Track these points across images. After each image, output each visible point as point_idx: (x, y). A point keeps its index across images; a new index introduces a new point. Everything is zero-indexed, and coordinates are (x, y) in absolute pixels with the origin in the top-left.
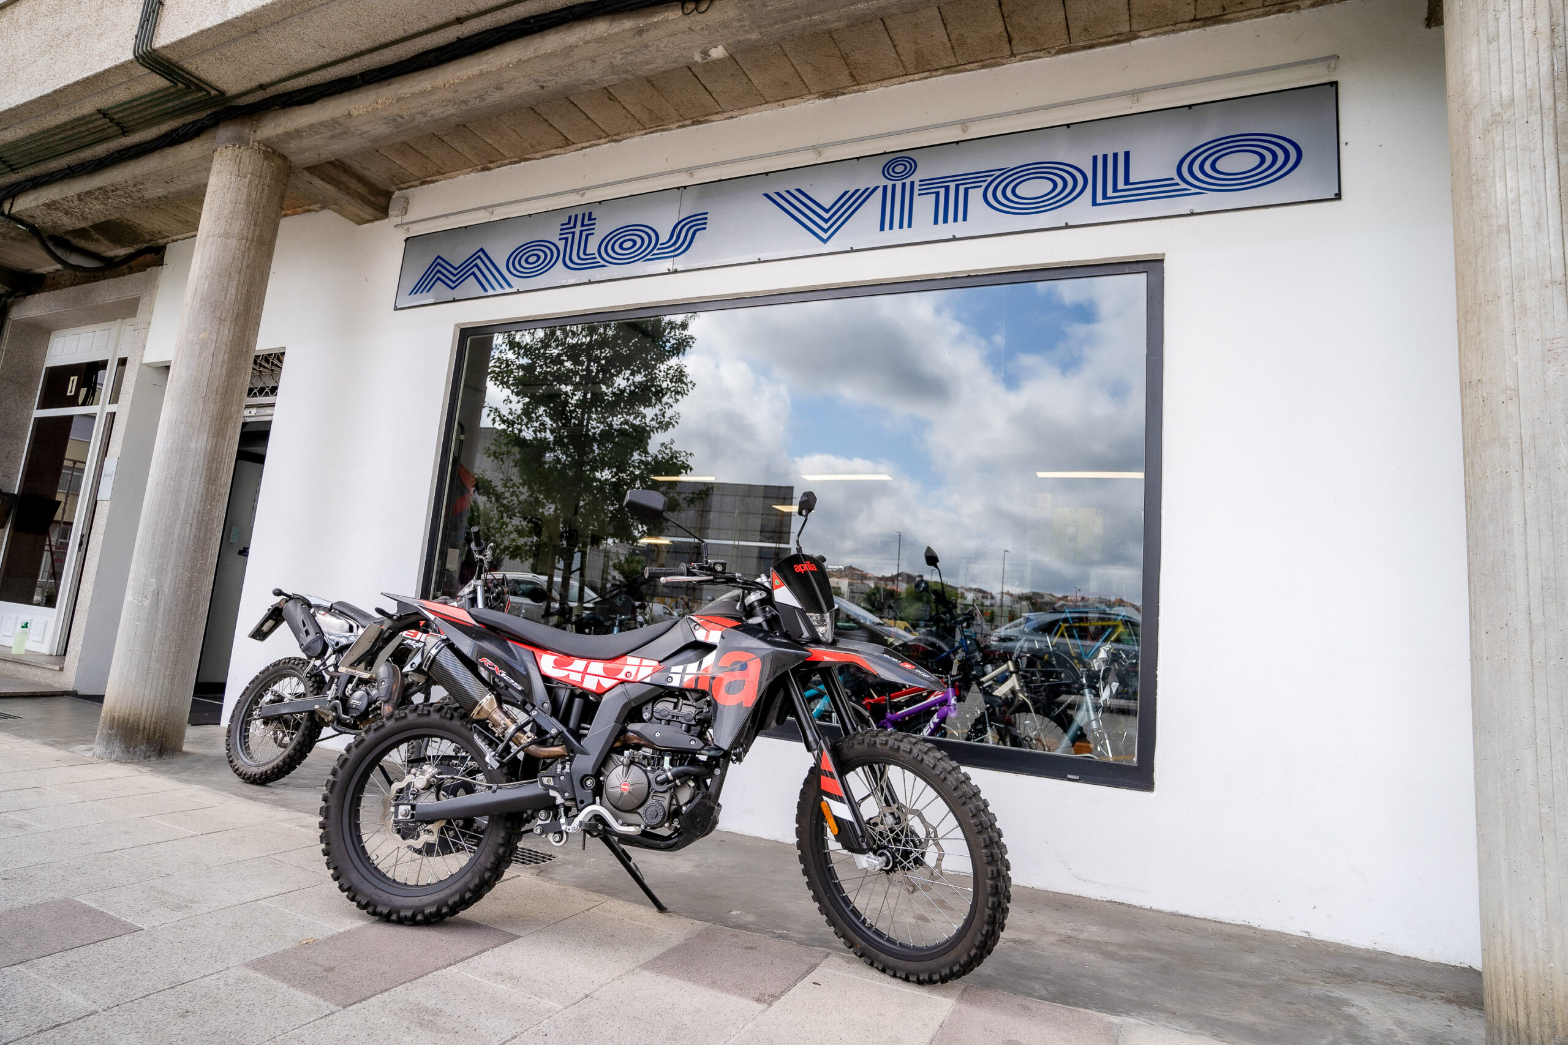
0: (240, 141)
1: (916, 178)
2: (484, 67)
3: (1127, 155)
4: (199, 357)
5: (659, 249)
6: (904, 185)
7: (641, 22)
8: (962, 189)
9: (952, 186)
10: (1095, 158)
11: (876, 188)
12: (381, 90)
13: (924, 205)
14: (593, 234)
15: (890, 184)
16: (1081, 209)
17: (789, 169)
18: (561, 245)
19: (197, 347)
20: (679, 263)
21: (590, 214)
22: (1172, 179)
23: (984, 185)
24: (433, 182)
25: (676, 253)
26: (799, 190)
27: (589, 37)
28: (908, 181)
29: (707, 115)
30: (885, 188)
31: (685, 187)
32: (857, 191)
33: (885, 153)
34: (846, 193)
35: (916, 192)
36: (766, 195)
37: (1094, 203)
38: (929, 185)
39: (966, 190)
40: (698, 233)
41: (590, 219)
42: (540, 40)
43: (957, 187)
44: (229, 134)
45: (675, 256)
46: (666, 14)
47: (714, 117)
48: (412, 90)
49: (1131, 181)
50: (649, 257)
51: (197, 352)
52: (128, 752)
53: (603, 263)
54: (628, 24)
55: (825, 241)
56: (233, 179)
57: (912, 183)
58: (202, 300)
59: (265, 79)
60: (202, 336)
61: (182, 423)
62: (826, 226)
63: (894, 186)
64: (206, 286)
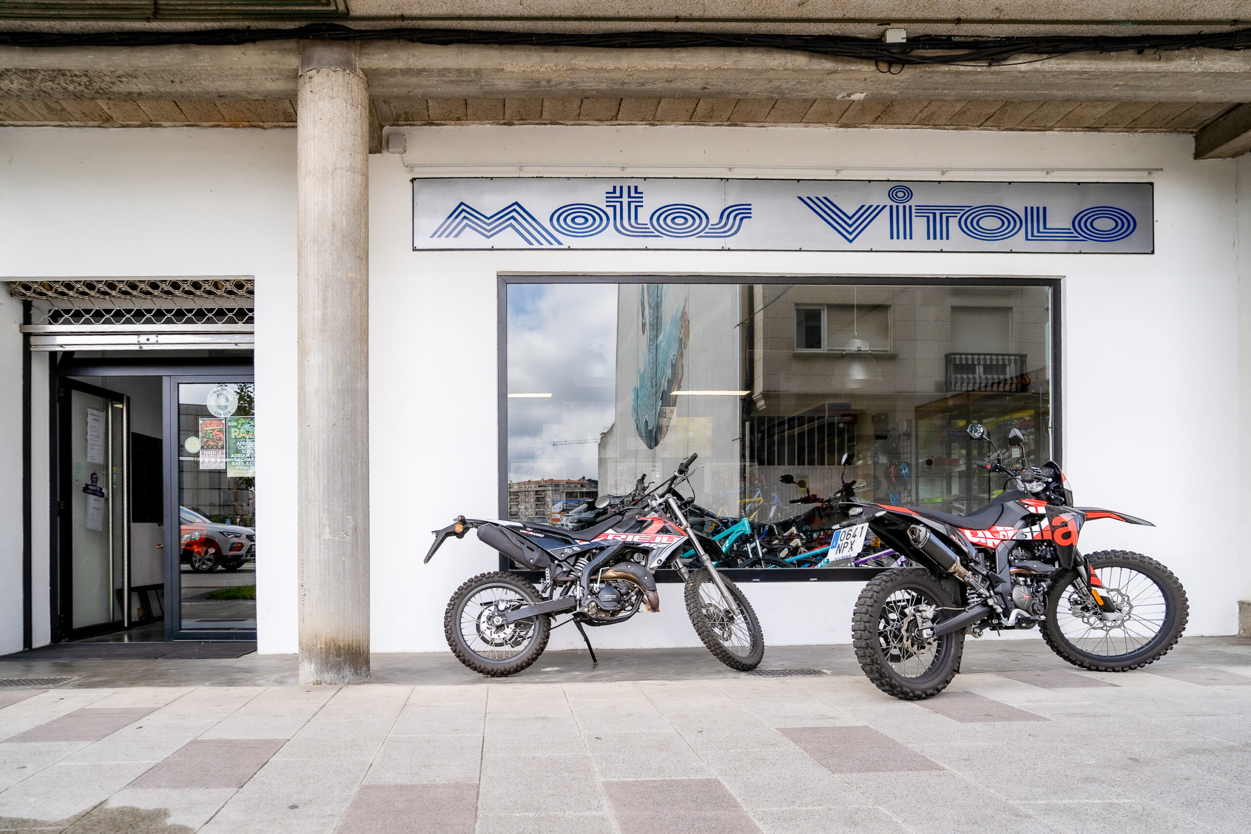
0: (348, 65)
1: (913, 202)
2: (679, 64)
3: (1045, 209)
4: (351, 298)
5: (710, 229)
6: (904, 207)
7: (840, 67)
8: (944, 216)
9: (938, 213)
10: (1026, 208)
11: (885, 206)
12: (545, 54)
13: (919, 225)
14: (642, 206)
15: (894, 205)
16: (1018, 240)
17: (816, 180)
18: (610, 211)
19: (348, 286)
20: (730, 242)
21: (636, 188)
22: (1070, 229)
23: (959, 215)
24: (438, 125)
25: (726, 234)
26: (826, 198)
27: (790, 66)
28: (907, 205)
29: (746, 122)
30: (891, 207)
31: (728, 179)
32: (871, 206)
33: (888, 181)
34: (863, 206)
35: (914, 214)
36: (800, 198)
37: (1027, 239)
38: (922, 210)
39: (947, 218)
40: (744, 220)
41: (636, 192)
42: (738, 54)
43: (941, 214)
44: (336, 56)
45: (725, 237)
46: (862, 66)
47: (748, 124)
48: (589, 65)
49: (1047, 227)
50: (702, 234)
51: (348, 291)
52: (357, 674)
53: (657, 233)
54: (828, 65)
55: (850, 241)
56: (349, 108)
57: (910, 207)
58: (343, 237)
59: (407, 12)
60: (349, 275)
61: (347, 363)
62: (850, 230)
63: (897, 207)
64: (344, 223)
